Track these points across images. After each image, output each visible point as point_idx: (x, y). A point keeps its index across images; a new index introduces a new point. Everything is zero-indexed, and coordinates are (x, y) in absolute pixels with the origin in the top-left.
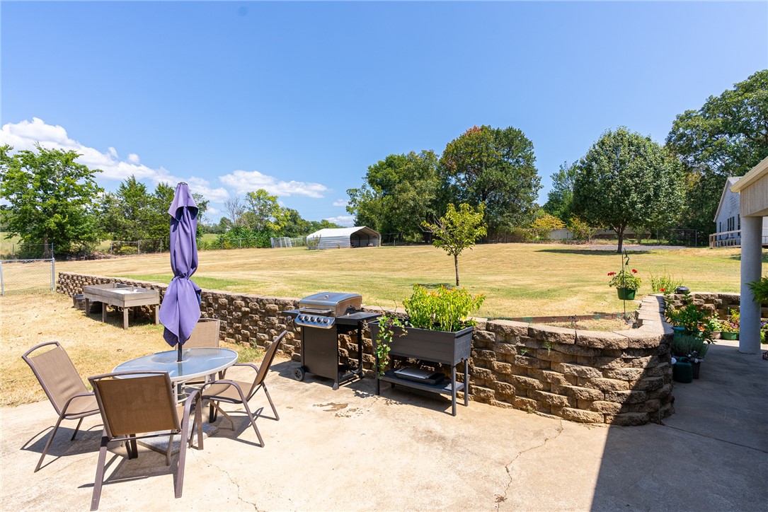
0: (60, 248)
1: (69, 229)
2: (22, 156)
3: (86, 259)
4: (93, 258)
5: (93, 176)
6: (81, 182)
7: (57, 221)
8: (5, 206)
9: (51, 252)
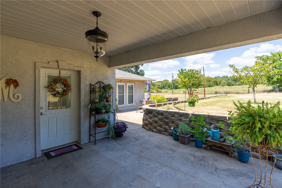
0: (281, 87)
9: (277, 89)
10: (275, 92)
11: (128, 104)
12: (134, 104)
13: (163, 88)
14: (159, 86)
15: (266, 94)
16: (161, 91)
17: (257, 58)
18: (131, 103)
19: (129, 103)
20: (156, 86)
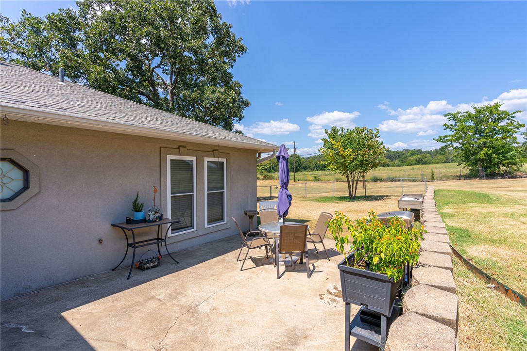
0: (489, 170)
1: (494, 158)
2: (464, 116)
3: (509, 178)
4: (516, 177)
5: (513, 117)
6: (503, 123)
7: (485, 152)
8: (457, 147)
9: (483, 173)
10: (480, 179)
11: (206, 226)
12: (226, 222)
13: (273, 171)
14: (265, 166)
15: (462, 182)
16: (271, 176)
17: (448, 117)
18: (217, 220)
19: (209, 222)
20: (260, 166)
